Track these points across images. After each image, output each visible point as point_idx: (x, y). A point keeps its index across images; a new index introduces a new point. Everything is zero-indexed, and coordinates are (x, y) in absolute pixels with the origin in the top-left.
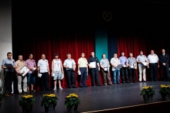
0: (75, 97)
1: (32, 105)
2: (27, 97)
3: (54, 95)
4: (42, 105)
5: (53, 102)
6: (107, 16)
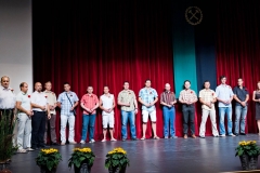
0: (121, 153)
1: (55, 165)
2: (47, 151)
3: (89, 150)
4: (70, 165)
5: (86, 161)
6: (193, 16)
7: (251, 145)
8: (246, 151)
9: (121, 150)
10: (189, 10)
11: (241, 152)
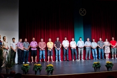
1: (28, 70)
2: (25, 65)
3: (40, 65)
4: (33, 70)
6: (83, 12)
7: (98, 63)
8: (96, 66)
9: (51, 65)
10: (81, 10)
11: (94, 66)
